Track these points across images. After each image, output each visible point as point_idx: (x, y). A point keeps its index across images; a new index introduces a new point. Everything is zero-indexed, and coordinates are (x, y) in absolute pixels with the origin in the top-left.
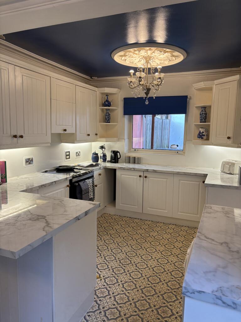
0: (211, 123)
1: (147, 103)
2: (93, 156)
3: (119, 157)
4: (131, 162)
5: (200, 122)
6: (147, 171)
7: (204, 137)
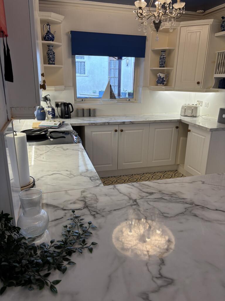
0: (174, 69)
2: (38, 112)
3: (71, 110)
4: (85, 115)
5: (160, 67)
6: (124, 123)
7: (165, 83)
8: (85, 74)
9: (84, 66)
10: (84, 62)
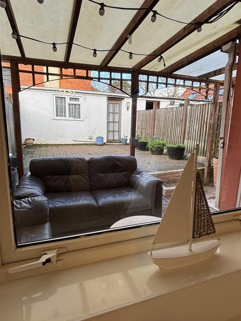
8: (80, 118)
9: (79, 109)
10: (79, 105)
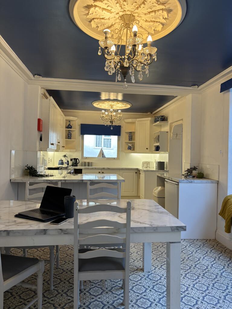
0: (136, 141)
1: (112, 129)
2: (59, 162)
3: (78, 162)
4: (86, 165)
5: (129, 141)
6: (104, 169)
7: (132, 149)
9: (111, 142)
10: (111, 139)
